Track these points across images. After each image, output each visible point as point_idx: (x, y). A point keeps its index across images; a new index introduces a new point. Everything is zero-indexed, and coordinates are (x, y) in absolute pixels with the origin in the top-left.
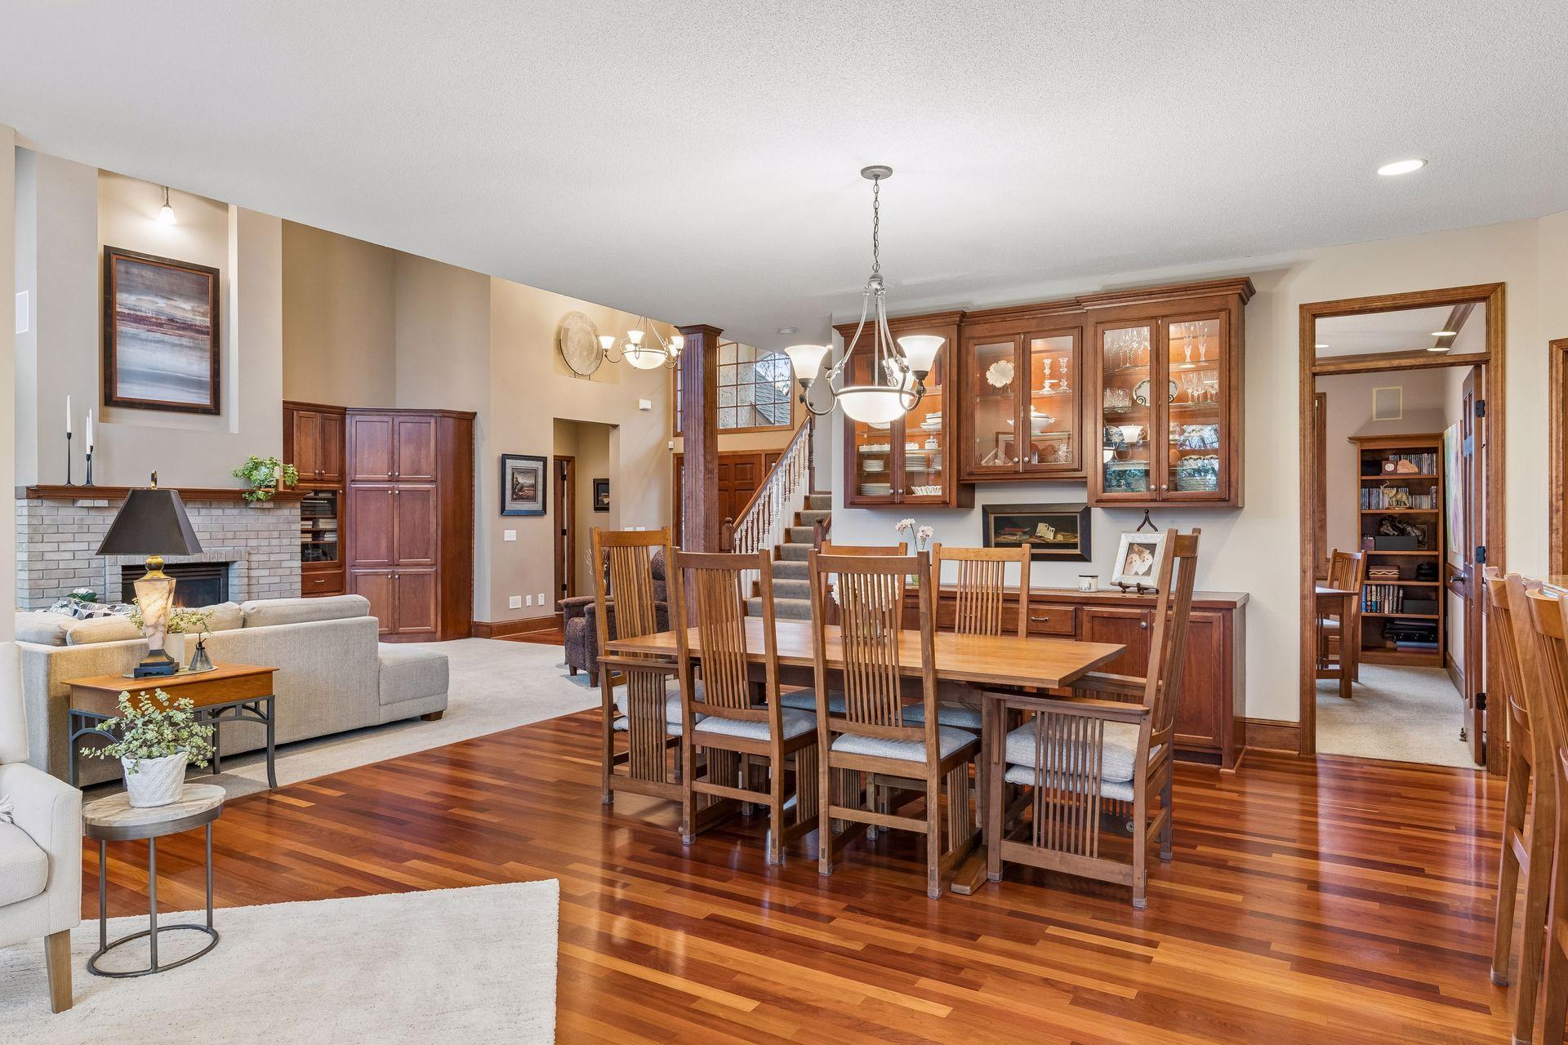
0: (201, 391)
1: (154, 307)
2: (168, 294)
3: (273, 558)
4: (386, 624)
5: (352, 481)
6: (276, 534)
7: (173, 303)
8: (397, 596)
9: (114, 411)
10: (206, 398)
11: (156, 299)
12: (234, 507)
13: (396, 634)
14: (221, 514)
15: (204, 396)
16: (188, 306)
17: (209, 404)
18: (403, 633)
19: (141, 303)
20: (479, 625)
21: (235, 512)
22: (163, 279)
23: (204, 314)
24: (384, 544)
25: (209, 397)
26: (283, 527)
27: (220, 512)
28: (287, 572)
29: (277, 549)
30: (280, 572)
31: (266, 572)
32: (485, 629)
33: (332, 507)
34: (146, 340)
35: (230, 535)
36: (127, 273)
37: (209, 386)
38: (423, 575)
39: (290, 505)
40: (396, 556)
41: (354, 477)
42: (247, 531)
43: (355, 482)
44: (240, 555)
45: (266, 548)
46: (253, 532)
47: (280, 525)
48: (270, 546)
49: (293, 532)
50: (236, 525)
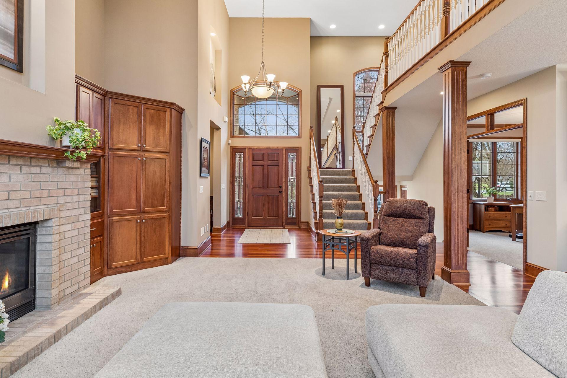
3: (74, 213)
4: (134, 257)
5: (111, 149)
8: (143, 235)
10: (11, 53)
12: (49, 166)
13: (142, 263)
14: (39, 172)
15: (9, 49)
17: (13, 59)
18: (147, 262)
20: (186, 248)
24: (134, 197)
29: (76, 205)
30: (78, 225)
31: (69, 227)
32: (192, 251)
33: (96, 168)
35: (45, 193)
37: (14, 41)
38: (160, 219)
40: (142, 205)
41: (114, 146)
42: (58, 189)
43: (113, 150)
44: (56, 212)
45: (69, 204)
46: (61, 190)
47: (79, 183)
48: (72, 202)
49: (86, 189)
50: (50, 183)
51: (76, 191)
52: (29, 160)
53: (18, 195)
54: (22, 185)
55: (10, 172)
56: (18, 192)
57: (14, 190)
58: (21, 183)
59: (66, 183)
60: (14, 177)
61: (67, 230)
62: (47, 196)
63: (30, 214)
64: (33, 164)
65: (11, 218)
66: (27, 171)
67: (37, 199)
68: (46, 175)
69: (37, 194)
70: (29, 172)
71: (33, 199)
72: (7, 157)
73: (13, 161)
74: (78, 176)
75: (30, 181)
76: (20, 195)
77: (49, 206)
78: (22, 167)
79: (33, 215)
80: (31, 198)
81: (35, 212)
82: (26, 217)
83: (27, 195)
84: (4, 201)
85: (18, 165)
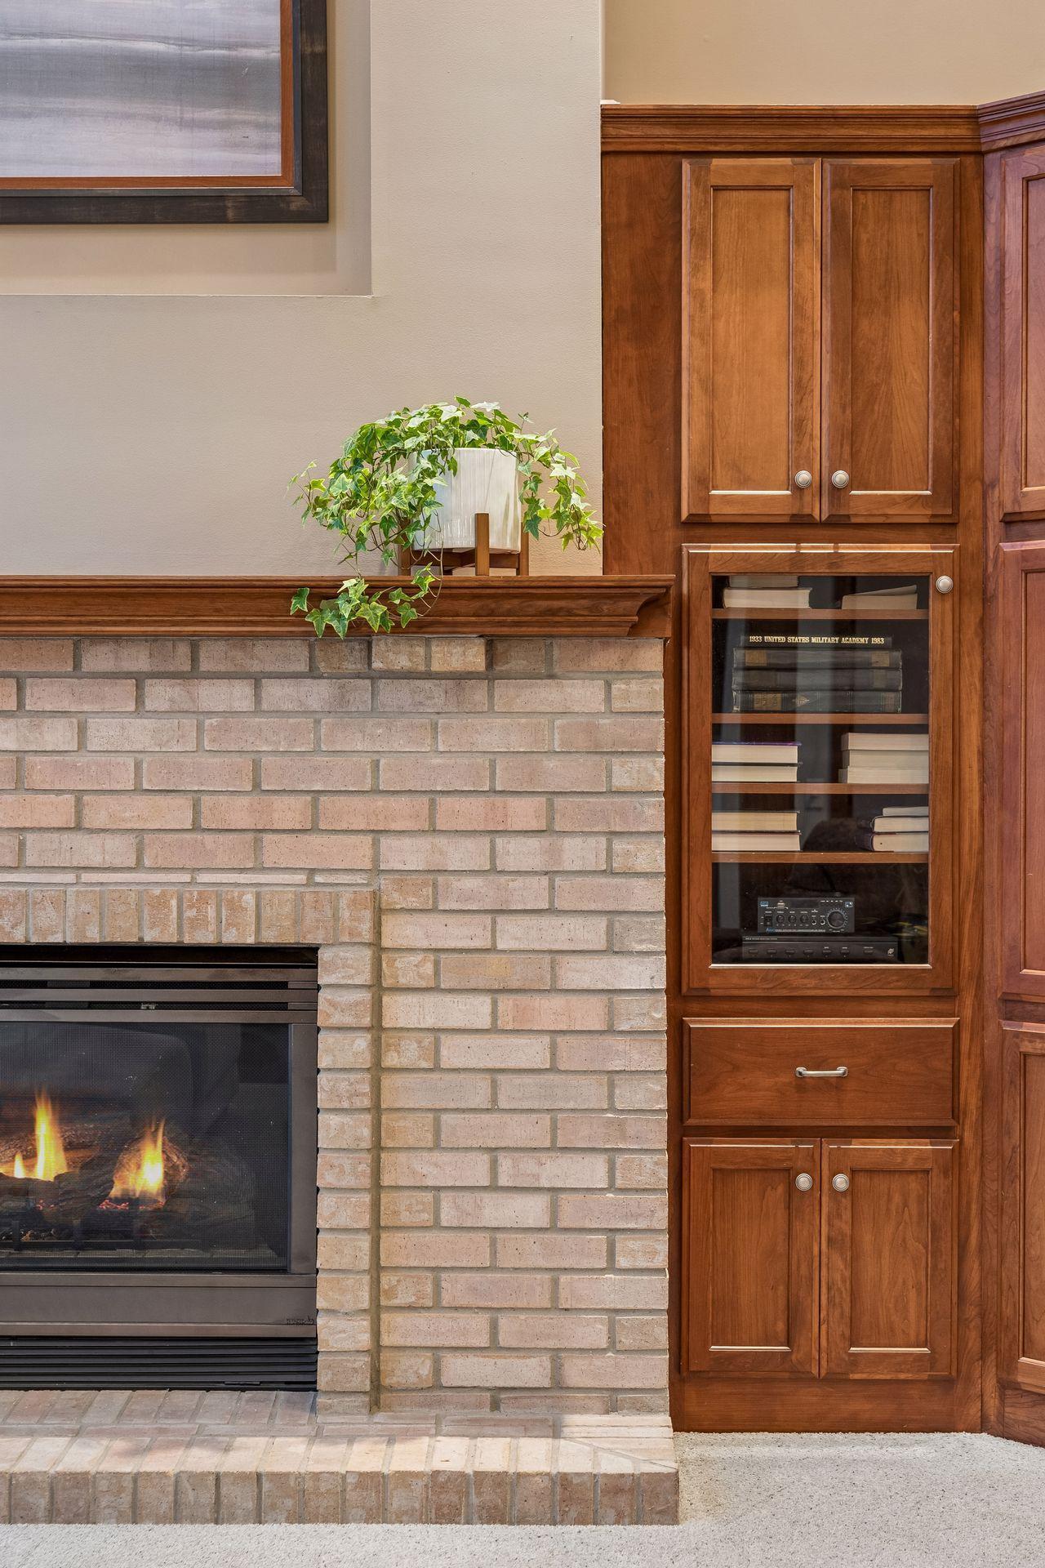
0: (238, 115)
3: (513, 934)
6: (528, 811)
10: (265, 147)
14: (246, 704)
15: (254, 136)
17: (276, 171)
25: (276, 137)
28: (590, 1014)
29: (533, 893)
30: (549, 1011)
31: (469, 1009)
33: (914, 665)
35: (290, 813)
37: (275, 86)
39: (607, 657)
41: (1025, 495)
42: (376, 791)
43: (1028, 527)
44: (345, 914)
45: (469, 883)
46: (404, 799)
47: (551, 763)
48: (494, 870)
49: (618, 800)
50: (319, 760)
51: (525, 813)
52: (183, 649)
53: (127, 814)
54: (145, 765)
55: (86, 708)
56: (124, 798)
57: (105, 787)
58: (140, 756)
59: (437, 761)
60: (103, 733)
61: (456, 1025)
62: (298, 827)
63: (174, 903)
64: (205, 666)
65: (71, 912)
66: (172, 700)
67: (231, 836)
68: (291, 721)
69: (239, 812)
70: (185, 707)
71: (208, 839)
72: (69, 644)
73: (98, 658)
74: (544, 720)
75: (192, 747)
76: (138, 812)
77: (319, 879)
78: (148, 682)
79: (190, 913)
80: (196, 828)
81: (203, 899)
82: (146, 916)
83: (178, 813)
84: (55, 836)
85: (128, 675)
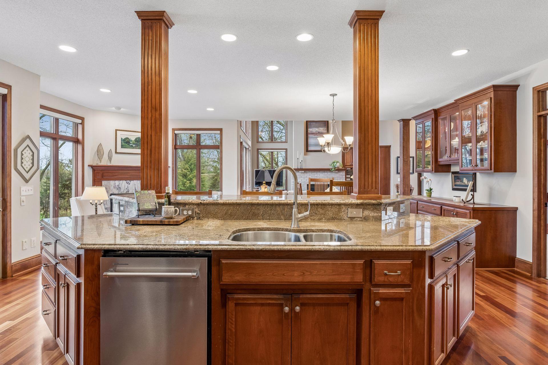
1: (315, 130)
2: (318, 127)
6: (339, 178)
7: (319, 129)
9: (308, 153)
11: (316, 129)
16: (322, 129)
19: (313, 130)
21: (330, 173)
22: (317, 124)
23: (325, 130)
26: (340, 177)
27: (327, 173)
34: (314, 138)
36: (310, 124)
39: (343, 172)
